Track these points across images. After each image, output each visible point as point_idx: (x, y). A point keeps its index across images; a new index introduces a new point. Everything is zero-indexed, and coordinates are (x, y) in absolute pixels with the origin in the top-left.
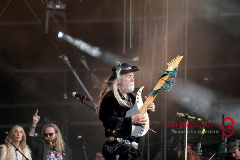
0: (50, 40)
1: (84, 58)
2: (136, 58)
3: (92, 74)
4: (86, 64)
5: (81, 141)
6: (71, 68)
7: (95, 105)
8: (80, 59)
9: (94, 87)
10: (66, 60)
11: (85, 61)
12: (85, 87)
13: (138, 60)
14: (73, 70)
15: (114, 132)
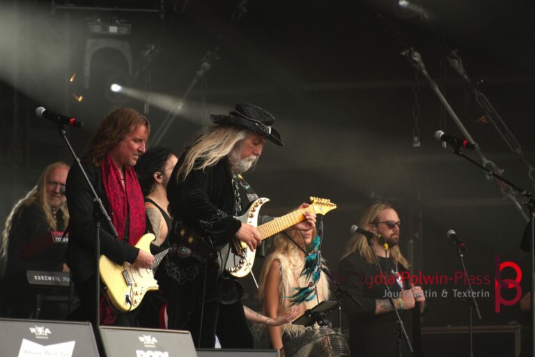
1: (458, 54)
3: (475, 91)
4: (461, 67)
5: (455, 242)
6: (429, 78)
7: (484, 159)
8: (448, 58)
9: (481, 119)
10: (416, 59)
11: (459, 63)
12: (461, 120)
14: (432, 82)
15: (191, 240)
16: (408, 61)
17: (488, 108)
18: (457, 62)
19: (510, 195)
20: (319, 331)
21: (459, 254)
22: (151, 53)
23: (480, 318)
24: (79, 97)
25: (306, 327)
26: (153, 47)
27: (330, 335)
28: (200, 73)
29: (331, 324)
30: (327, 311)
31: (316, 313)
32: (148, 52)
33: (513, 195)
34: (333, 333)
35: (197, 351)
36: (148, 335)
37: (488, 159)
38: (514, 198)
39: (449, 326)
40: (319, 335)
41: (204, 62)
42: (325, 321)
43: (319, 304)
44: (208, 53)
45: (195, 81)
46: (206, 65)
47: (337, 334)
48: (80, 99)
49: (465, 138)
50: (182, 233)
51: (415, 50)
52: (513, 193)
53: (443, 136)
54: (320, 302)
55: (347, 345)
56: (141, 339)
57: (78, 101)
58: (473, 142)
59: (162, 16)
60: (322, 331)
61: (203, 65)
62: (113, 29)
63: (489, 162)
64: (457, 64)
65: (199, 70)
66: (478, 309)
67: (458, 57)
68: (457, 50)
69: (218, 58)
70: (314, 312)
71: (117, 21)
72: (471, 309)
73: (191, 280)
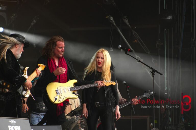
0: (98, 3)
1: (126, 17)
2: (169, 16)
3: (133, 31)
4: (128, 22)
5: (125, 86)
6: (116, 26)
7: (136, 56)
8: (123, 19)
9: (135, 41)
10: (111, 19)
11: (127, 21)
12: (128, 42)
13: (171, 18)
14: (117, 28)
15: (8, 86)
16: (108, 20)
17: (138, 37)
18: (126, 20)
19: (146, 69)
20: (76, 118)
21: (127, 90)
22: (14, 17)
23: (135, 113)
25: (71, 117)
26: (15, 15)
27: (80, 120)
28: (32, 24)
29: (80, 116)
30: (79, 111)
31: (75, 112)
32: (13, 16)
33: (147, 69)
34: (81, 119)
35: (31, 126)
36: (13, 120)
37: (137, 55)
38: (147, 70)
39: (124, 116)
40: (76, 120)
41: (34, 20)
42: (78, 115)
43: (76, 109)
44: (35, 17)
45: (30, 27)
46: (34, 21)
47: (82, 119)
49: (129, 48)
50: (5, 84)
51: (111, 16)
52: (147, 68)
53: (121, 47)
54: (76, 108)
55: (86, 123)
56: (10, 121)
58: (132, 50)
59: (18, 3)
60: (77, 118)
61: (33, 21)
62: (0, 8)
63: (138, 57)
64: (126, 21)
65: (32, 23)
66: (134, 110)
67: (126, 19)
68: (126, 16)
69: (39, 19)
70: (74, 112)
71: (1, 5)
72: (131, 110)
73: (9, 100)
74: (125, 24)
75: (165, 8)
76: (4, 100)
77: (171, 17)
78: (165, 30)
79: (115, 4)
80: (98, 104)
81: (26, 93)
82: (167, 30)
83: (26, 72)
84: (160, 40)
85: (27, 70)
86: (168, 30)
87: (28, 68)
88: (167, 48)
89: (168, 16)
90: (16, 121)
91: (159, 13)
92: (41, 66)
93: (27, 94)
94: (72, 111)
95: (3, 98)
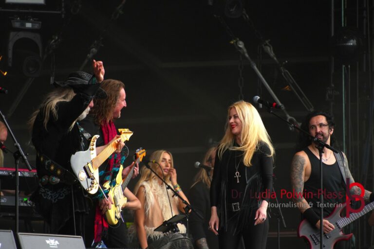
0: (215, 16)
1: (270, 42)
2: (352, 41)
3: (282, 68)
4: (272, 52)
6: (249, 59)
7: (288, 116)
8: (263, 45)
9: (286, 88)
10: (241, 46)
11: (270, 49)
12: (272, 88)
13: (355, 44)
14: (252, 62)
15: (59, 172)
16: (235, 48)
17: (291, 80)
18: (269, 49)
22: (55, 42)
23: (285, 226)
24: (5, 73)
25: (163, 233)
26: (57, 38)
27: (180, 239)
28: (90, 56)
32: (53, 41)
34: (182, 237)
36: (52, 239)
37: (290, 115)
41: (93, 48)
44: (96, 42)
45: (86, 61)
46: (94, 50)
47: (185, 238)
48: (6, 74)
49: (275, 101)
50: (52, 168)
51: (240, 40)
53: (259, 99)
54: (174, 215)
55: (192, 246)
56: (48, 242)
57: (3, 75)
58: (280, 104)
59: (63, 16)
60: (174, 236)
61: (92, 50)
62: (29, 25)
63: (292, 118)
64: (269, 50)
65: (89, 54)
66: (283, 220)
67: (270, 45)
68: (269, 40)
69: (103, 45)
70: (170, 223)
71: (31, 20)
72: (279, 220)
73: (62, 198)
74: (266, 55)
75: (344, 25)
76: (50, 198)
77: (355, 41)
78: (344, 66)
79: (248, 17)
80: (236, 206)
81: (91, 186)
82: (347, 66)
83: (93, 145)
84: (333, 85)
85: (96, 140)
86: (349, 66)
87: (97, 136)
88: (347, 101)
89: (350, 40)
90: (59, 242)
91: (333, 34)
92: (124, 133)
93: (94, 188)
94: (165, 223)
95: (50, 194)
